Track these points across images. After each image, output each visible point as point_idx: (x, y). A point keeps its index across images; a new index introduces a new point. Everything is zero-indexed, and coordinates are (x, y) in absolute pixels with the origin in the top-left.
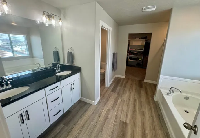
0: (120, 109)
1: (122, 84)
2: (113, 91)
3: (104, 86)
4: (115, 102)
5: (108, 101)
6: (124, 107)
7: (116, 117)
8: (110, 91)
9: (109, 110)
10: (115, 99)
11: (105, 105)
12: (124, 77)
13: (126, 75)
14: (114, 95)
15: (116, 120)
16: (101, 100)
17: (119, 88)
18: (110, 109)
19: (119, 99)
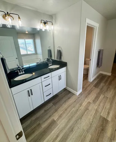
0: (102, 105)
1: (107, 81)
2: (96, 86)
3: (87, 80)
4: (97, 98)
5: (89, 94)
6: (106, 104)
7: (97, 111)
8: (92, 86)
9: (89, 103)
10: (96, 94)
11: (86, 97)
12: (110, 74)
13: (112, 72)
14: (97, 91)
15: (96, 113)
16: (82, 92)
17: (102, 84)
18: (91, 102)
19: (102, 95)
